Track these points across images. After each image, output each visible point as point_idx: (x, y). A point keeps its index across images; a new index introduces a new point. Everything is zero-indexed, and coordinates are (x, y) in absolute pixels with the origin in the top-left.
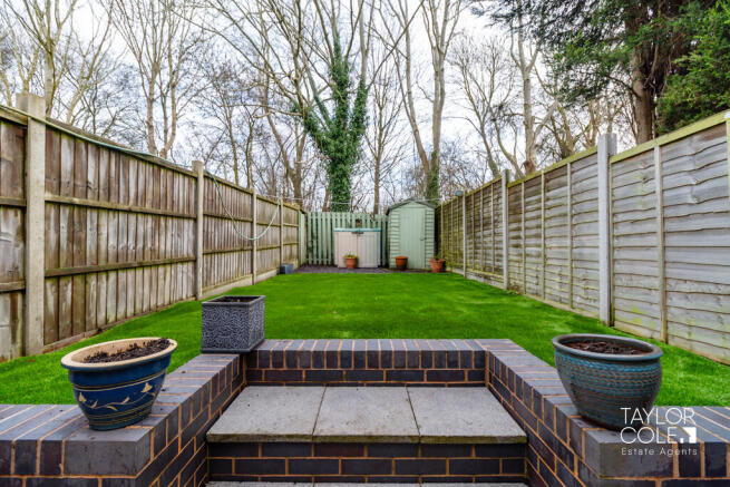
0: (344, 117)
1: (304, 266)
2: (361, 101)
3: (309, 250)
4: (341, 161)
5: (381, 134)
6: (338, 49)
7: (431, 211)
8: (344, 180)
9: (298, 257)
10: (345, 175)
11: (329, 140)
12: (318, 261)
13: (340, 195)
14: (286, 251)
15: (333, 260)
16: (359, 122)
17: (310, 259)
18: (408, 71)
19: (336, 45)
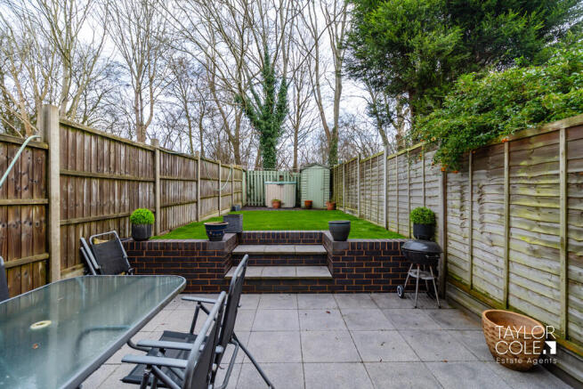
0: (271, 105)
1: (245, 207)
2: (283, 93)
3: (248, 196)
4: (270, 135)
5: (299, 111)
6: (267, 58)
7: (328, 171)
8: (272, 148)
9: (242, 201)
10: (272, 145)
11: (262, 121)
12: (255, 203)
13: (269, 159)
14: (235, 196)
15: (264, 203)
16: (282, 107)
17: (249, 202)
18: (317, 68)
19: (266, 54)
